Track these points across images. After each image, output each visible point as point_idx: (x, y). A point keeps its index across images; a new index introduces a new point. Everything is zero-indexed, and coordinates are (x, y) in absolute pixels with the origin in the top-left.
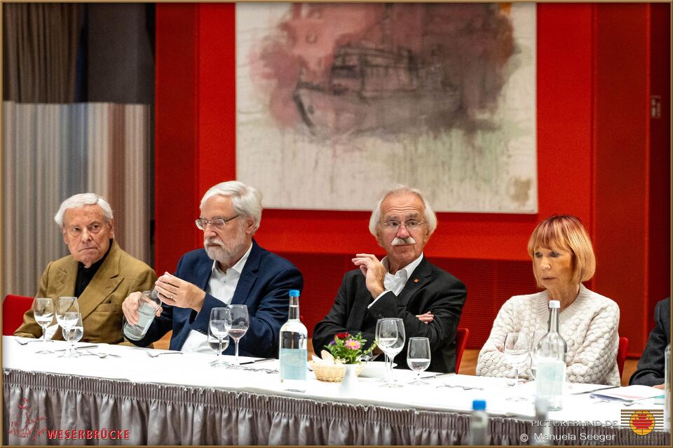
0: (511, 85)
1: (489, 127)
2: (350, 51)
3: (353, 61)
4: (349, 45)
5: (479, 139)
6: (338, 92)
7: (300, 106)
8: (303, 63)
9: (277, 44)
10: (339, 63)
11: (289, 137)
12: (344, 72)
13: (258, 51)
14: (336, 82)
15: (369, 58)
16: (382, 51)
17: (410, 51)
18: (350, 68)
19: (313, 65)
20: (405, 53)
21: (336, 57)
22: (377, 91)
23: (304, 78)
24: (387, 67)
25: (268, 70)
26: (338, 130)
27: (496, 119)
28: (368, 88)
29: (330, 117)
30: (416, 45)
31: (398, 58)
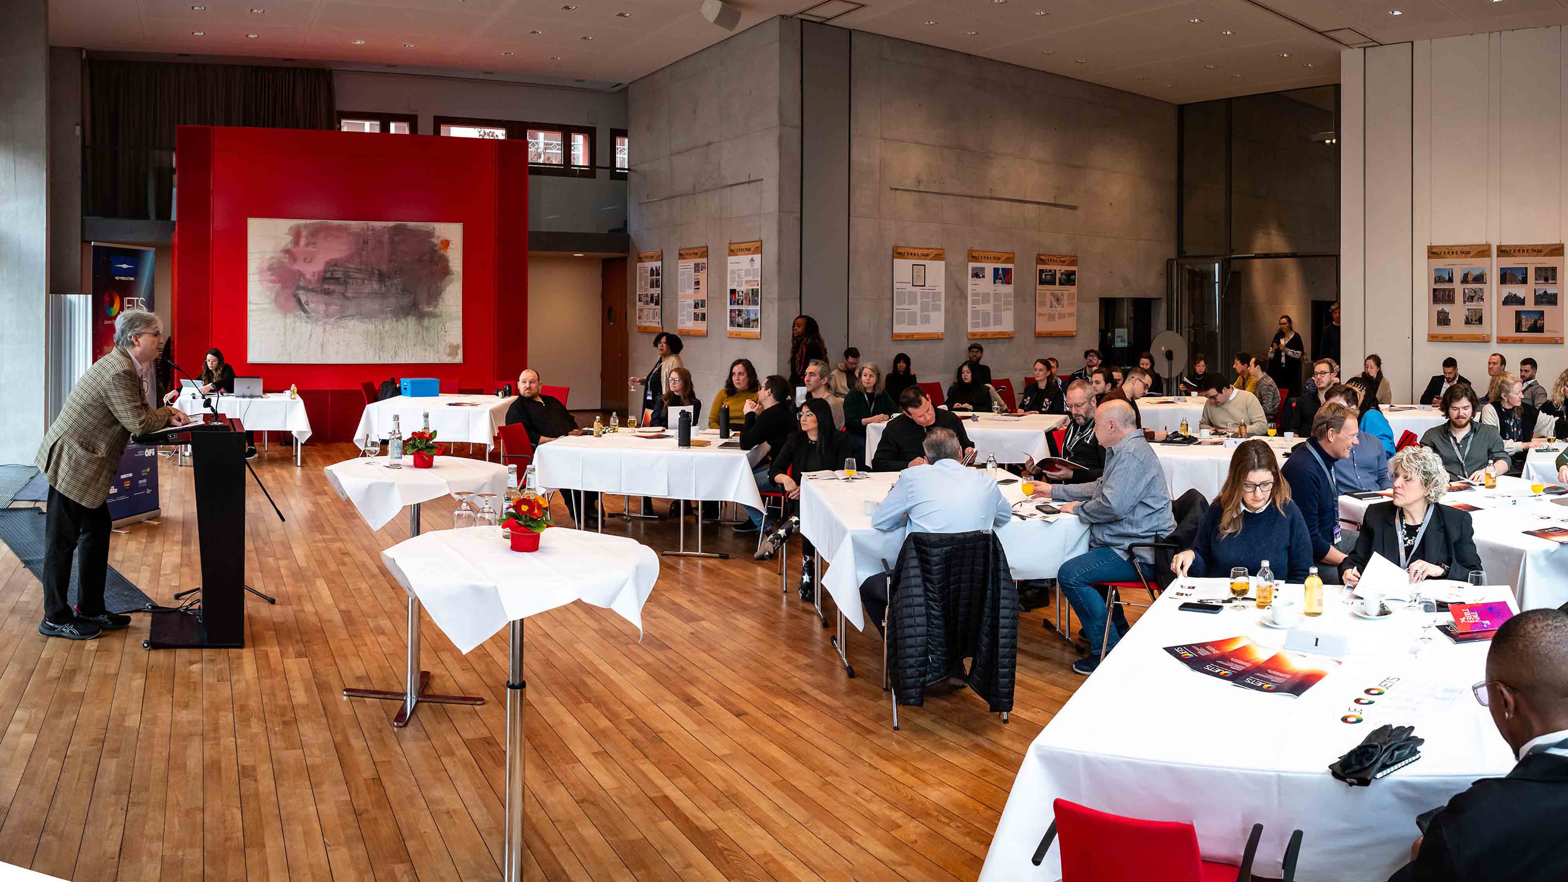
0: (447, 292)
1: (433, 315)
2: (336, 269)
3: (339, 275)
4: (336, 265)
5: (426, 322)
6: (327, 293)
7: (299, 301)
8: (301, 275)
9: (281, 262)
10: (328, 275)
11: (289, 320)
12: (333, 281)
13: (266, 265)
14: (326, 287)
15: (351, 274)
16: (361, 270)
17: (379, 271)
18: (337, 279)
19: (308, 276)
20: (377, 272)
21: (326, 272)
22: (357, 293)
23: (302, 284)
24: (363, 280)
25: (273, 277)
26: (327, 315)
27: (437, 310)
28: (349, 291)
29: (322, 308)
30: (384, 267)
31: (371, 275)
